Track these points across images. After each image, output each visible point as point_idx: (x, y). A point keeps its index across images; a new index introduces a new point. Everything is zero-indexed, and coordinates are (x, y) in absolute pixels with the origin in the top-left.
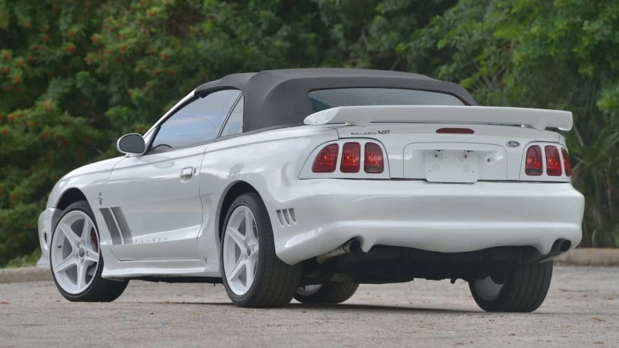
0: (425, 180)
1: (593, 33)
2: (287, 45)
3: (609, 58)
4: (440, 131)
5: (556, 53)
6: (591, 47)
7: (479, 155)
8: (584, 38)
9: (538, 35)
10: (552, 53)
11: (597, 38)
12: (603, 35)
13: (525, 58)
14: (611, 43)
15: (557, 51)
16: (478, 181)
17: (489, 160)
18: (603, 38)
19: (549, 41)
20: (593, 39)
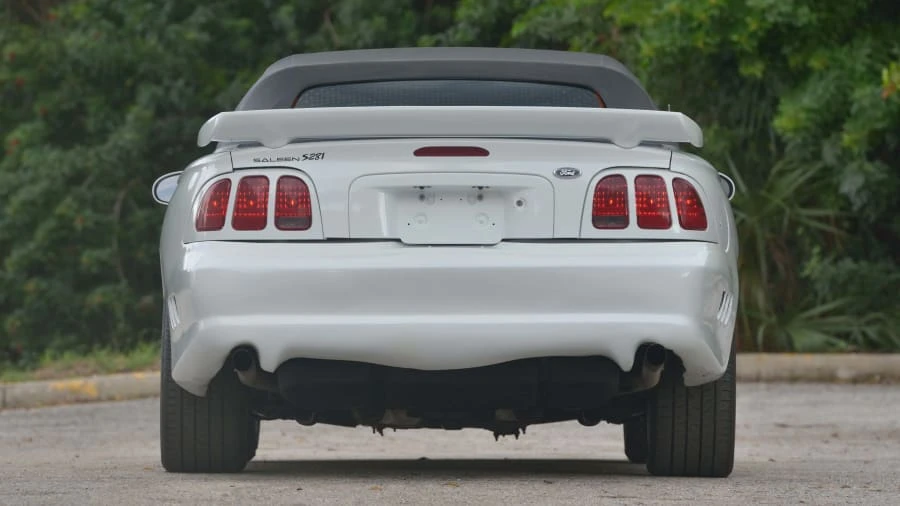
0: (399, 240)
1: (763, 11)
2: (205, 37)
3: (786, 50)
4: (420, 152)
5: (706, 44)
6: (761, 34)
7: (501, 193)
8: (749, 20)
9: (678, 15)
10: (700, 44)
11: (771, 18)
12: (780, 14)
13: (661, 52)
14: (791, 27)
15: (708, 40)
16: (503, 240)
17: (519, 203)
18: (780, 19)
19: (695, 24)
20: (764, 20)
